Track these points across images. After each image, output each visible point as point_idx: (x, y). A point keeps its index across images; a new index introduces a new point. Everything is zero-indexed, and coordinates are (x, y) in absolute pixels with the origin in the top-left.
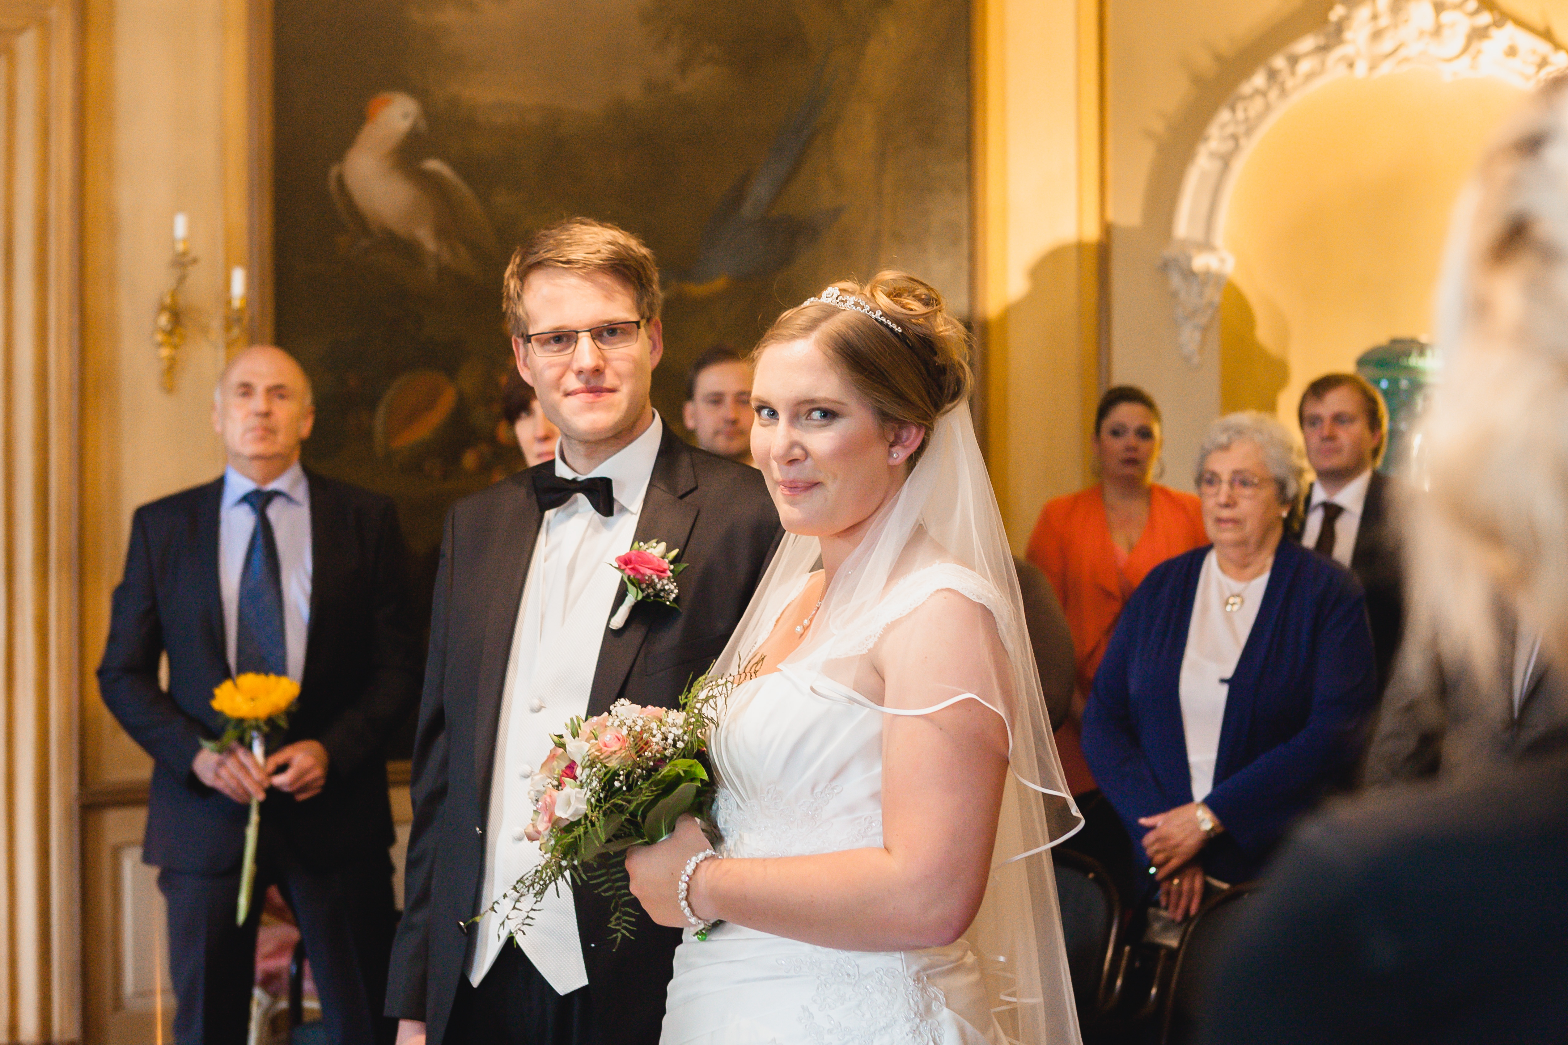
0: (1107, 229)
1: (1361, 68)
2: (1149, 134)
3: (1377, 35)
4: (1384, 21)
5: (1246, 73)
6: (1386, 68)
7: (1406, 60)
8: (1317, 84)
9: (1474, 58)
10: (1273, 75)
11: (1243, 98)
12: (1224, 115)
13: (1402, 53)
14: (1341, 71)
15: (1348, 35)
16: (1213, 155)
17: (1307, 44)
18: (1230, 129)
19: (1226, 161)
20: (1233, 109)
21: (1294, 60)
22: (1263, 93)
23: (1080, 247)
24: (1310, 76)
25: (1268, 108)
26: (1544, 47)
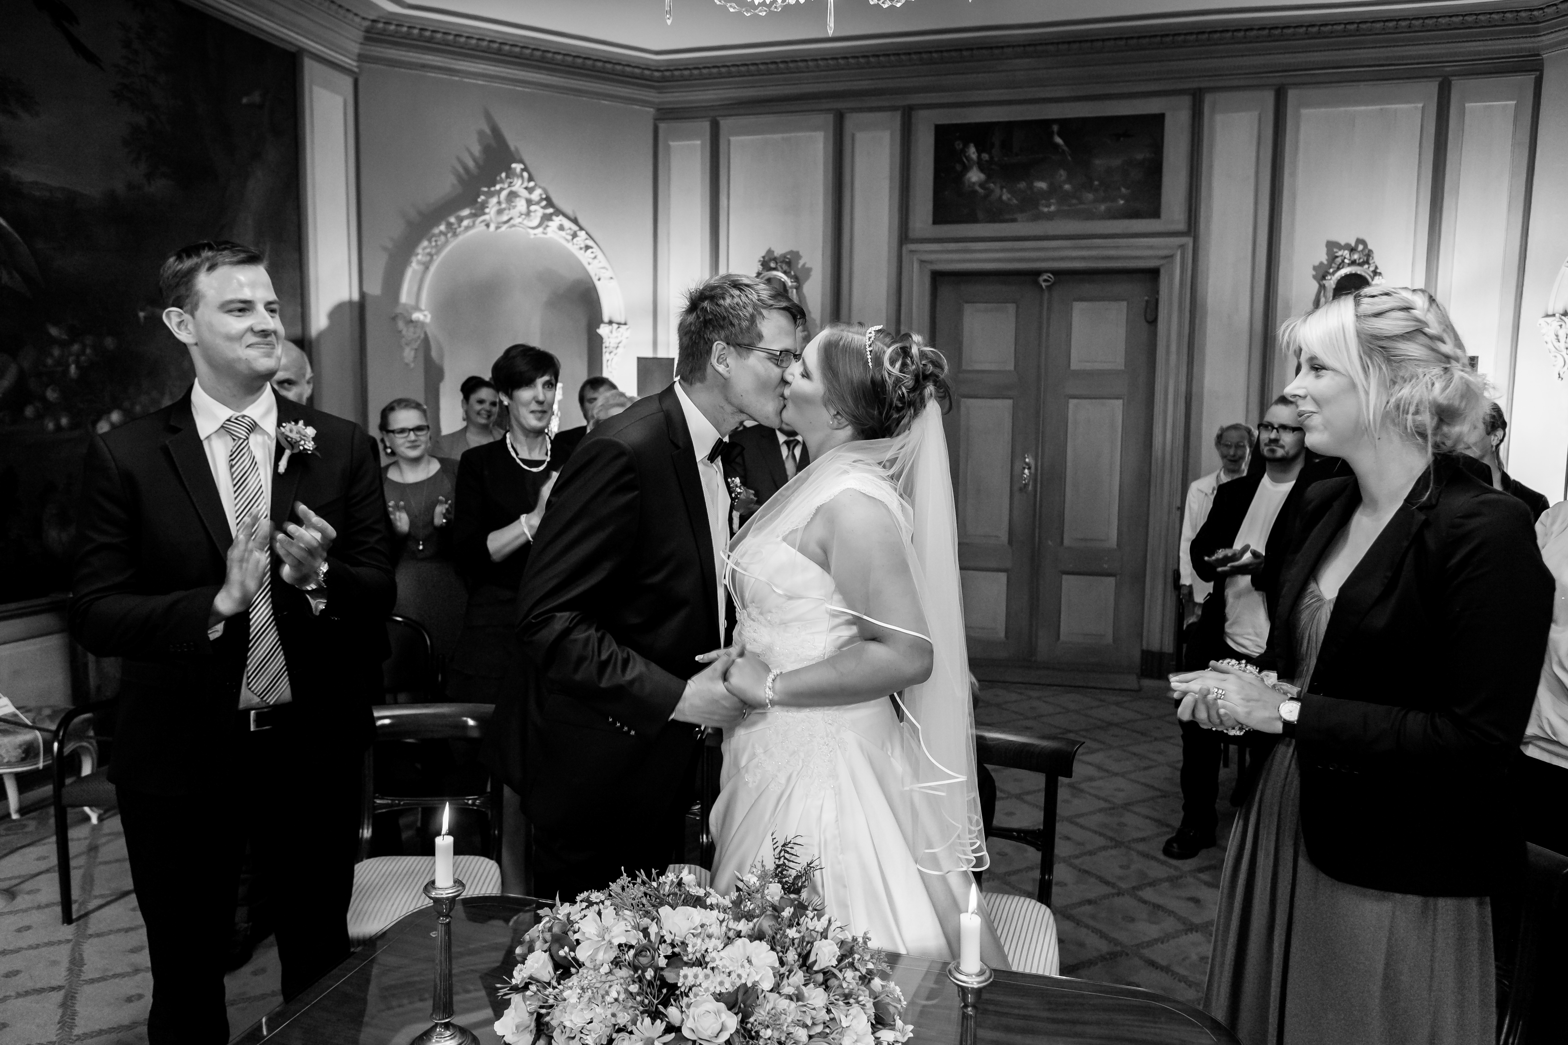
0: (363, 295)
1: (492, 227)
2: (385, 249)
3: (500, 212)
4: (504, 206)
5: (437, 224)
6: (504, 228)
7: (514, 226)
8: (471, 232)
9: (545, 229)
10: (449, 225)
11: (434, 235)
12: (425, 243)
13: (512, 222)
14: (482, 227)
15: (487, 210)
16: (419, 262)
17: (466, 212)
18: (428, 250)
19: (426, 266)
20: (430, 241)
21: (460, 220)
22: (445, 234)
23: (351, 303)
24: (468, 228)
25: (447, 242)
26: (575, 228)
